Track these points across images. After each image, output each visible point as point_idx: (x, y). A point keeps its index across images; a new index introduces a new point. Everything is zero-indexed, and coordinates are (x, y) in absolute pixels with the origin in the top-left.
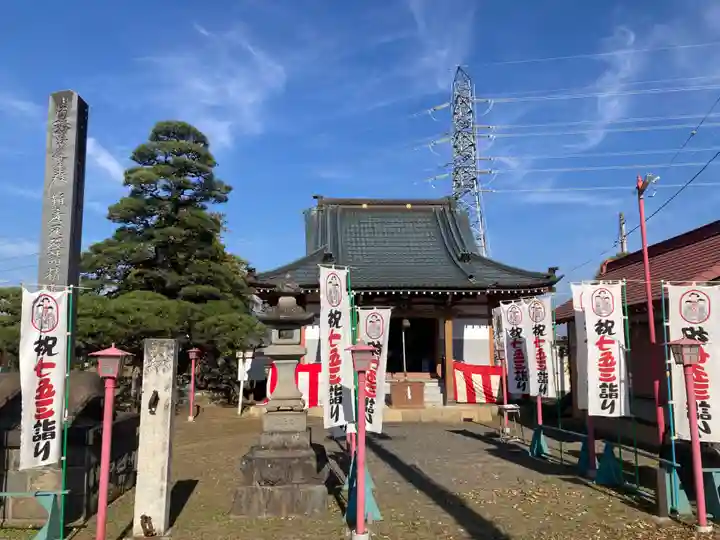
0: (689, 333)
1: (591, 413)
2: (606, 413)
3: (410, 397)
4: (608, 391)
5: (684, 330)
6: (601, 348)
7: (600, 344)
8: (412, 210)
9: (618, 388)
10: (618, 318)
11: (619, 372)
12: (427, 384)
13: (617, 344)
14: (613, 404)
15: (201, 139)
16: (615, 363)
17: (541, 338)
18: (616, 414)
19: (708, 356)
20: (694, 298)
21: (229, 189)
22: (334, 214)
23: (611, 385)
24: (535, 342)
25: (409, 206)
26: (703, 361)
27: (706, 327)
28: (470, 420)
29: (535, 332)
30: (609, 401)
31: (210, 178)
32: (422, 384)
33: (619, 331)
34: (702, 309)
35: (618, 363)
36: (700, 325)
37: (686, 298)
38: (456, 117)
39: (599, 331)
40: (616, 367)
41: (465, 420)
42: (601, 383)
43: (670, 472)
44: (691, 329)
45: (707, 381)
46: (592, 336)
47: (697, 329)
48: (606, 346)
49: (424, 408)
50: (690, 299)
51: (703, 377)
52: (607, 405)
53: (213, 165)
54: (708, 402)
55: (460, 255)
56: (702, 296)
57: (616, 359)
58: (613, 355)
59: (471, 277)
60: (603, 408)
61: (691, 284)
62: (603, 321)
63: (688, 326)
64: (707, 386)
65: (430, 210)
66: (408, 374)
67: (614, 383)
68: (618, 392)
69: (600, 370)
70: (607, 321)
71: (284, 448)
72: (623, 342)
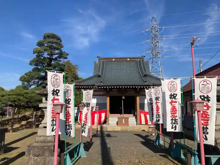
0: (202, 97)
1: (168, 131)
2: (173, 130)
3: (124, 122)
4: (174, 122)
5: (201, 96)
6: (171, 105)
7: (171, 103)
8: (129, 61)
9: (178, 120)
10: (179, 93)
11: (179, 114)
12: (130, 118)
13: (178, 103)
14: (176, 127)
15: (59, 39)
16: (177, 111)
17: (158, 101)
18: (177, 130)
19: (210, 107)
20: (205, 83)
21: (68, 54)
22: (103, 62)
23: (175, 119)
24: (156, 103)
25: (128, 59)
26: (208, 109)
27: (209, 95)
28: (144, 130)
29: (156, 99)
30: (174, 125)
31: (61, 51)
32: (128, 118)
33: (179, 98)
34: (208, 88)
35: (178, 111)
36: (207, 94)
37: (202, 83)
38: (152, 33)
39: (171, 98)
40: (178, 112)
41: (142, 130)
42: (171, 118)
43: (195, 156)
44: (204, 96)
45: (209, 118)
46: (168, 100)
47: (206, 96)
48: (173, 104)
49: (129, 126)
50: (203, 83)
51: (208, 116)
52: (173, 127)
53: (63, 47)
54: (208, 127)
55: (143, 75)
56: (208, 82)
57: (177, 109)
58: (176, 107)
59: (145, 82)
60: (172, 128)
61: (204, 77)
62: (172, 94)
63: (202, 94)
64: (208, 120)
65: (135, 61)
66: (124, 115)
67: (176, 118)
68: (178, 122)
69: (171, 113)
70: (174, 94)
71: (44, 142)
72: (180, 102)
